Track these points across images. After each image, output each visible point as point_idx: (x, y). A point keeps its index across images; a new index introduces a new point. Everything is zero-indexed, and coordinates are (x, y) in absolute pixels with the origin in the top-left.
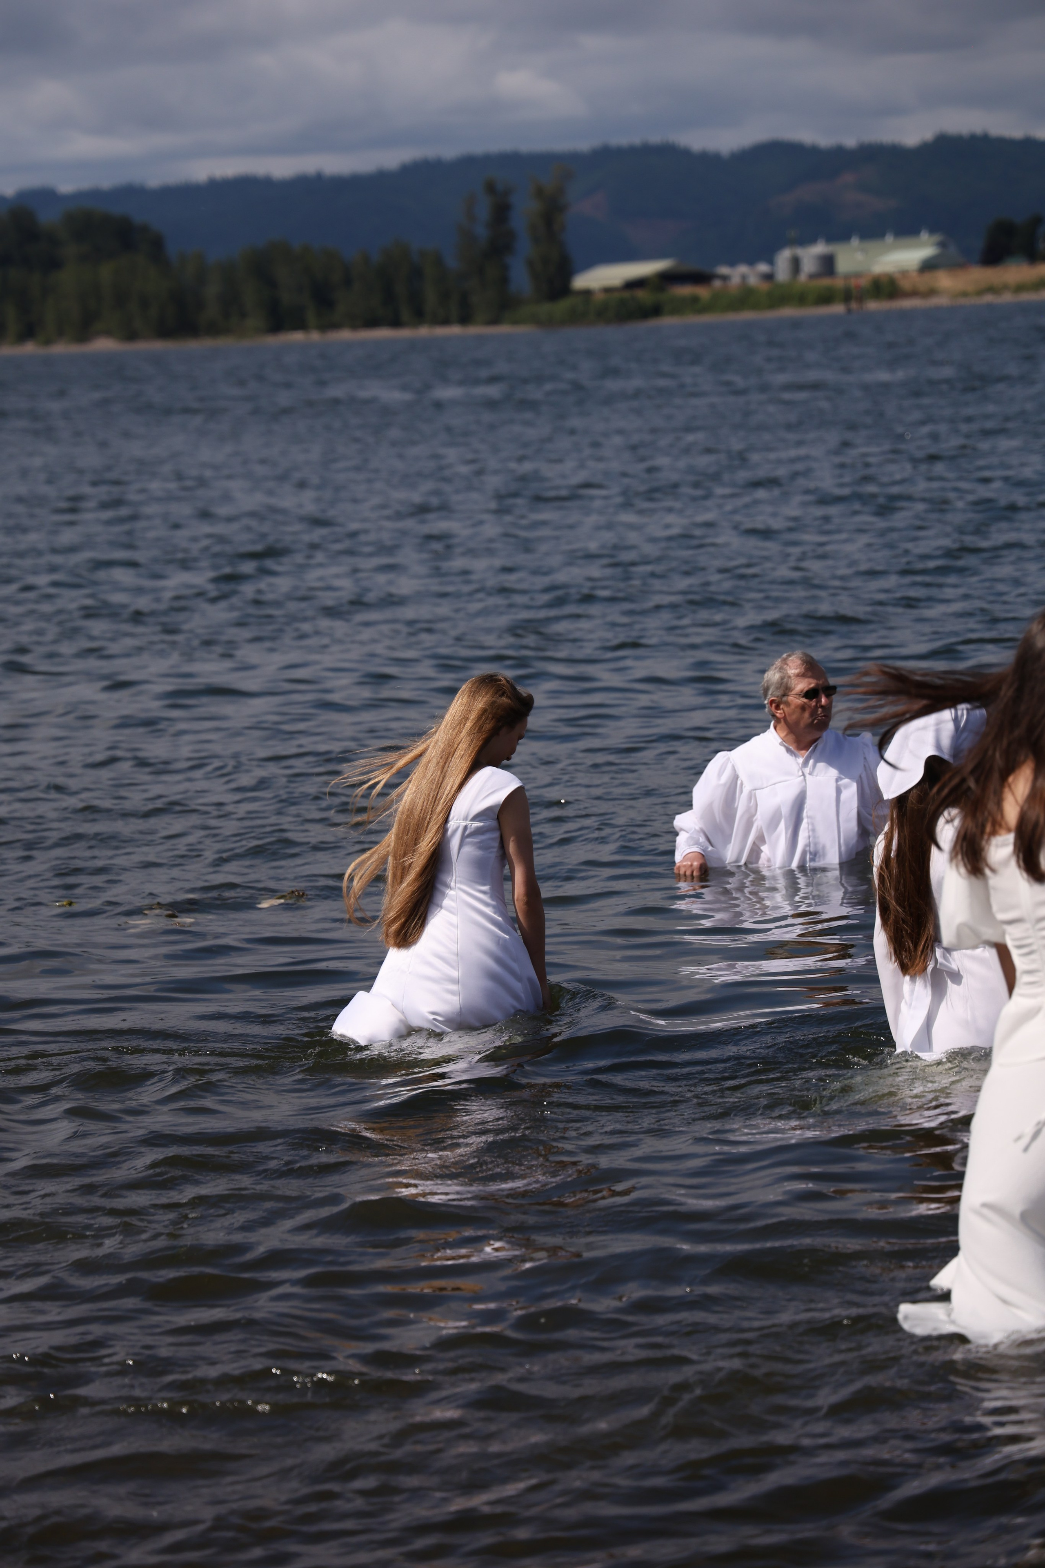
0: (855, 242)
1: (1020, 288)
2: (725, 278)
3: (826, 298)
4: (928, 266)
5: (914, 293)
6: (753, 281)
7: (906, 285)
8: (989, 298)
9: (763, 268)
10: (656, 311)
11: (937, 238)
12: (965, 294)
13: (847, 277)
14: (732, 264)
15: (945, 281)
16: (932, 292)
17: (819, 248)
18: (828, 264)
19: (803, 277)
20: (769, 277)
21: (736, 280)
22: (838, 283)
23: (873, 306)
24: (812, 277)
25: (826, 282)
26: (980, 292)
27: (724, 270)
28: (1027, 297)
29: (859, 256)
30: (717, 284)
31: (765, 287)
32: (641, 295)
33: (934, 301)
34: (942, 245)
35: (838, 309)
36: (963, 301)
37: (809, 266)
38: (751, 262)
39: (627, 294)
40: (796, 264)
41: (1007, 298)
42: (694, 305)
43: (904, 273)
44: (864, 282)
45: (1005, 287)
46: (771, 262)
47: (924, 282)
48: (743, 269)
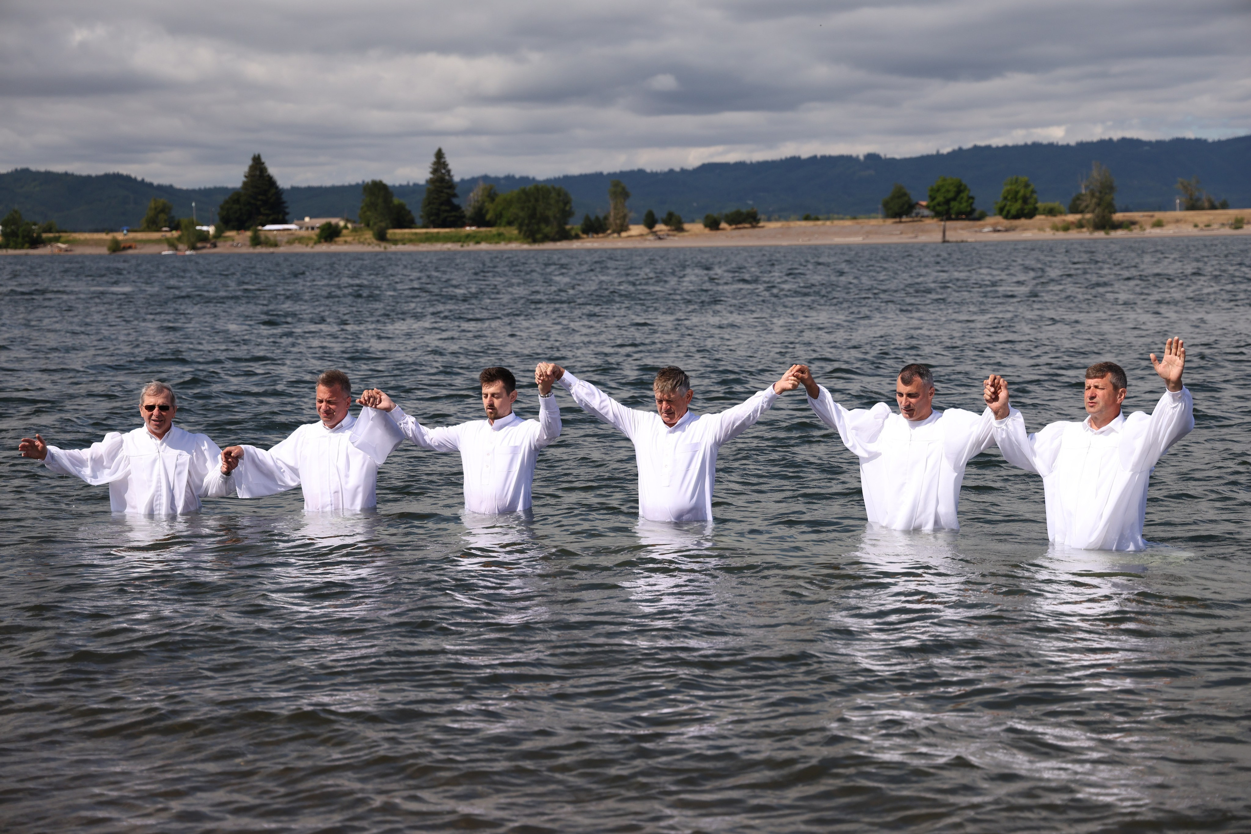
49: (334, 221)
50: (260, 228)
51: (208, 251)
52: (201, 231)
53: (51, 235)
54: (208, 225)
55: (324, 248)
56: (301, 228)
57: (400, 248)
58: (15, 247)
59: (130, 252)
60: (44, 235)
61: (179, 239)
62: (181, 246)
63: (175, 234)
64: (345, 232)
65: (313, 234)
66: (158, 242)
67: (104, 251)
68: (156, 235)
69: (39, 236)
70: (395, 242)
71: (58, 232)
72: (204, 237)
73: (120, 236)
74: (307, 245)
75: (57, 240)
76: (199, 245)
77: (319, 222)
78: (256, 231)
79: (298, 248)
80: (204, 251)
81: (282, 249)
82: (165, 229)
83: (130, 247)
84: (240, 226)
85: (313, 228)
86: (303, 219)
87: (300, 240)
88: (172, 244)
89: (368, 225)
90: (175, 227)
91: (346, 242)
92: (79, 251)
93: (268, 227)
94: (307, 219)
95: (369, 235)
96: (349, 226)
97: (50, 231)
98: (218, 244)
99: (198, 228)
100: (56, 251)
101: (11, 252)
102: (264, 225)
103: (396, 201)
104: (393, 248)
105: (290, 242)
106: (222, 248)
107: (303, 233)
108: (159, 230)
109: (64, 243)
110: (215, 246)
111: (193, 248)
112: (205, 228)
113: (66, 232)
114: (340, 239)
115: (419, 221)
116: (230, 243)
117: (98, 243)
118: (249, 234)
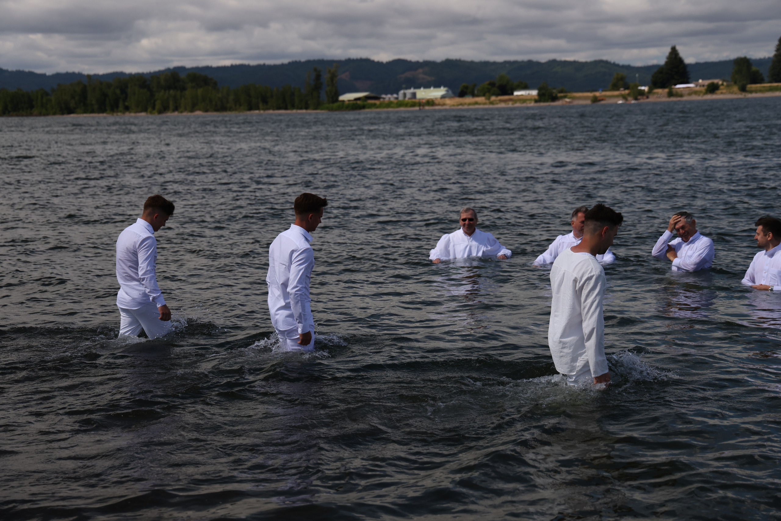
0: (422, 89)
1: (470, 104)
2: (384, 98)
3: (414, 105)
4: (443, 97)
5: (439, 105)
6: (392, 99)
7: (437, 102)
8: (460, 107)
9: (395, 96)
10: (364, 107)
11: (446, 89)
12: (454, 105)
13: (420, 99)
14: (386, 94)
15: (448, 101)
16: (444, 104)
17: (412, 90)
18: (414, 95)
19: (407, 99)
20: (397, 98)
21: (387, 99)
22: (417, 101)
23: (427, 108)
24: (409, 99)
25: (414, 100)
26: (458, 105)
27: (384, 96)
28: (471, 107)
29: (423, 93)
30: (382, 100)
31: (396, 101)
32: (359, 102)
33: (444, 107)
34: (447, 91)
35: (417, 108)
36: (453, 107)
37: (408, 96)
38: (392, 94)
39: (355, 102)
40: (405, 95)
41: (466, 107)
42: (374, 106)
43: (436, 99)
44: (424, 101)
45: (465, 104)
46: (397, 94)
47: (442, 101)
48: (389, 96)
49: (716, 81)
50: (673, 87)
51: (643, 100)
52: (641, 90)
53: (562, 95)
54: (645, 86)
55: (709, 97)
56: (697, 86)
57: (754, 95)
58: (545, 101)
59: (603, 102)
60: (560, 95)
61: (629, 95)
62: (629, 98)
63: (627, 92)
64: (722, 87)
65: (703, 89)
66: (617, 96)
67: (589, 102)
68: (616, 93)
69: (556, 96)
70: (751, 92)
71: (566, 92)
72: (642, 93)
73: (597, 94)
74: (699, 95)
75: (565, 97)
76: (639, 97)
77: (707, 82)
78: (671, 89)
79: (694, 98)
80: (642, 101)
81: (685, 98)
82: (622, 89)
83: (602, 100)
84: (663, 86)
85: (703, 86)
86: (698, 80)
87: (696, 93)
88: (624, 97)
89: (735, 83)
90: (627, 88)
91: (722, 93)
92: (576, 102)
93: (678, 86)
94: (700, 81)
95: (735, 89)
96: (725, 84)
97: (561, 92)
98: (651, 96)
99: (640, 88)
100: (564, 103)
101: (542, 104)
102: (675, 85)
103: (754, 68)
104: (749, 96)
105: (690, 94)
106: (652, 99)
107: (698, 88)
108: (618, 89)
109: (569, 98)
110: (648, 97)
111: (636, 99)
112: (643, 88)
113: (569, 92)
114: (719, 92)
115: (766, 79)
116: (655, 96)
117: (586, 98)
118: (666, 90)
